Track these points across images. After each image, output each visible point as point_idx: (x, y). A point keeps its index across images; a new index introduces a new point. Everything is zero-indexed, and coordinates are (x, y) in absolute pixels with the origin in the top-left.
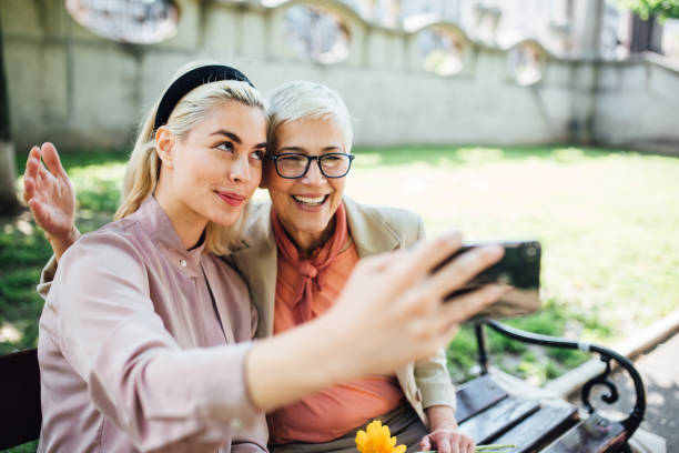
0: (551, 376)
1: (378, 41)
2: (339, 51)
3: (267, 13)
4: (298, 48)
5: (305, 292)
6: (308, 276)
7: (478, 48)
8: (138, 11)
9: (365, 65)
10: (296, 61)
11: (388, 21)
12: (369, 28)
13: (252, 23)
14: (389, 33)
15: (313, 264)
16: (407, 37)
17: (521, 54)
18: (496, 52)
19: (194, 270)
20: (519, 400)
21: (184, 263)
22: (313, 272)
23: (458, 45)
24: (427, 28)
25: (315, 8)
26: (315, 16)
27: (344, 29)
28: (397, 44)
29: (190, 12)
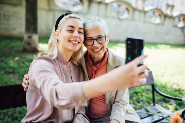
0: (176, 109)
1: (137, 13)
2: (126, 15)
3: (107, 4)
4: (115, 14)
5: (93, 74)
6: (94, 70)
7: (166, 16)
8: (73, 3)
9: (133, 20)
10: (113, 18)
11: (140, 8)
12: (134, 9)
13: (102, 7)
14: (140, 11)
15: (96, 67)
16: (145, 12)
17: (179, 18)
18: (171, 17)
19: (68, 68)
20: (163, 114)
21: (65, 66)
22: (96, 69)
23: (160, 15)
24: (151, 10)
25: (120, 3)
26: (119, 6)
27: (127, 10)
28: (142, 14)
29: (86, 3)
